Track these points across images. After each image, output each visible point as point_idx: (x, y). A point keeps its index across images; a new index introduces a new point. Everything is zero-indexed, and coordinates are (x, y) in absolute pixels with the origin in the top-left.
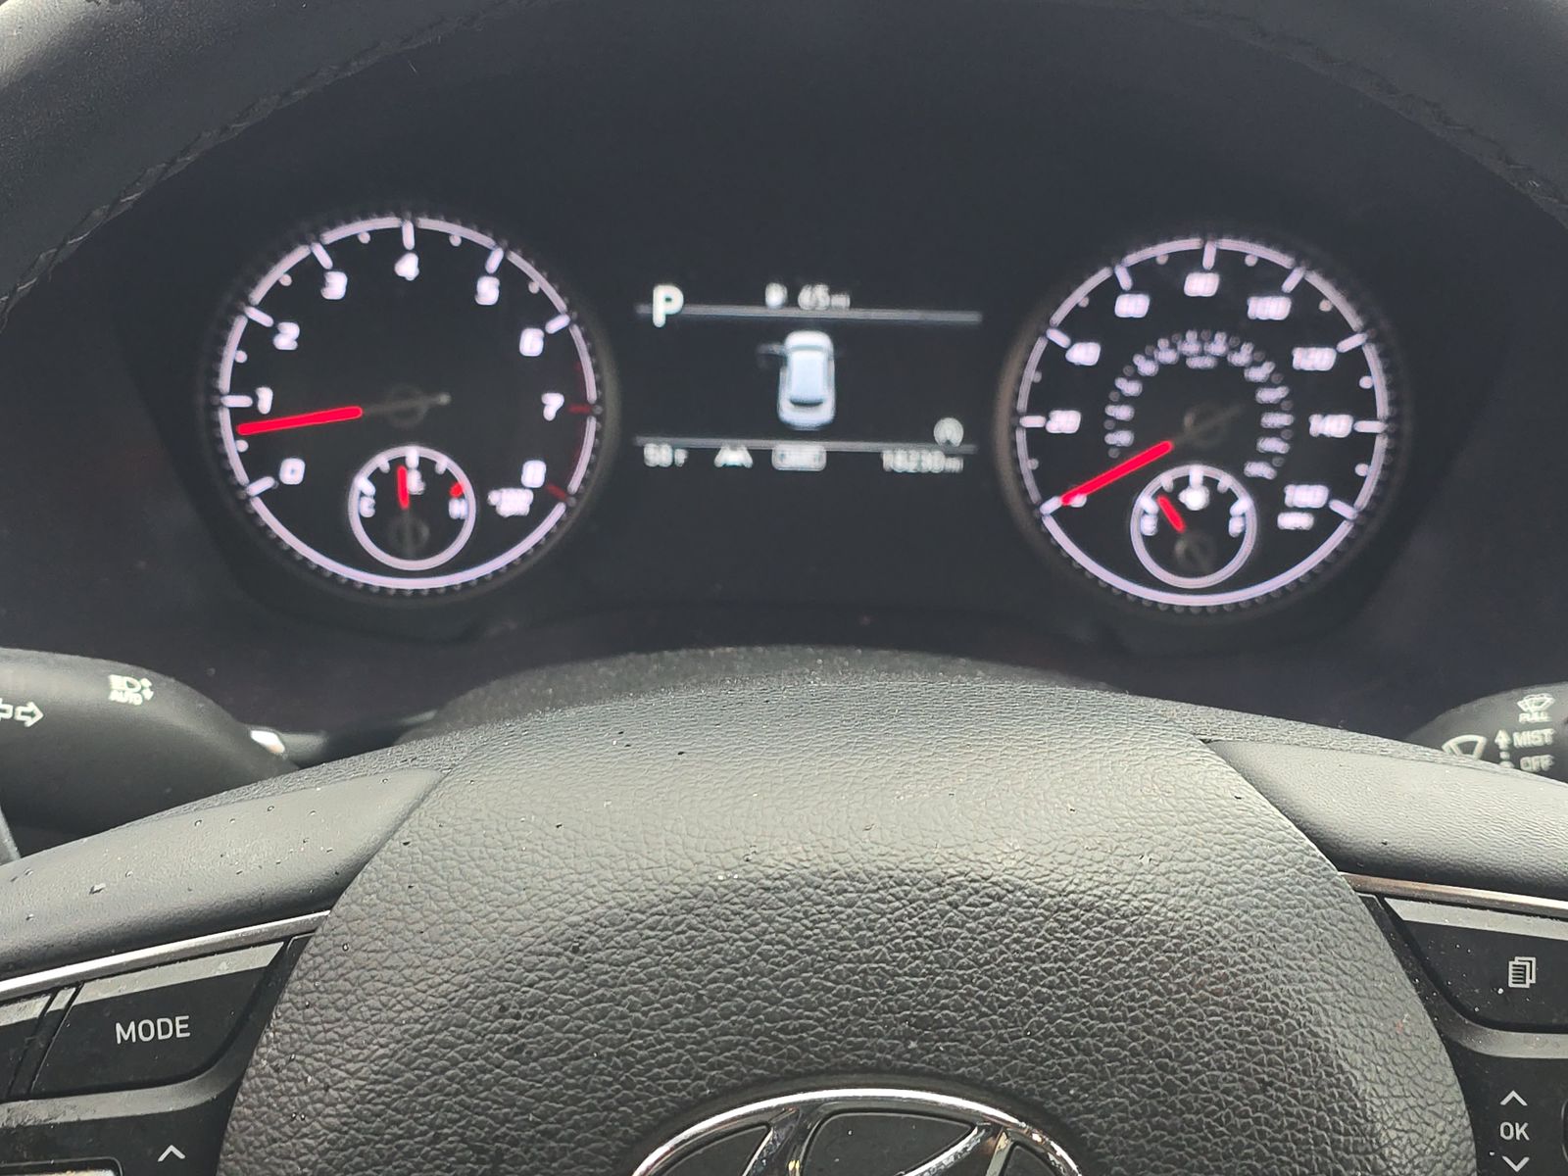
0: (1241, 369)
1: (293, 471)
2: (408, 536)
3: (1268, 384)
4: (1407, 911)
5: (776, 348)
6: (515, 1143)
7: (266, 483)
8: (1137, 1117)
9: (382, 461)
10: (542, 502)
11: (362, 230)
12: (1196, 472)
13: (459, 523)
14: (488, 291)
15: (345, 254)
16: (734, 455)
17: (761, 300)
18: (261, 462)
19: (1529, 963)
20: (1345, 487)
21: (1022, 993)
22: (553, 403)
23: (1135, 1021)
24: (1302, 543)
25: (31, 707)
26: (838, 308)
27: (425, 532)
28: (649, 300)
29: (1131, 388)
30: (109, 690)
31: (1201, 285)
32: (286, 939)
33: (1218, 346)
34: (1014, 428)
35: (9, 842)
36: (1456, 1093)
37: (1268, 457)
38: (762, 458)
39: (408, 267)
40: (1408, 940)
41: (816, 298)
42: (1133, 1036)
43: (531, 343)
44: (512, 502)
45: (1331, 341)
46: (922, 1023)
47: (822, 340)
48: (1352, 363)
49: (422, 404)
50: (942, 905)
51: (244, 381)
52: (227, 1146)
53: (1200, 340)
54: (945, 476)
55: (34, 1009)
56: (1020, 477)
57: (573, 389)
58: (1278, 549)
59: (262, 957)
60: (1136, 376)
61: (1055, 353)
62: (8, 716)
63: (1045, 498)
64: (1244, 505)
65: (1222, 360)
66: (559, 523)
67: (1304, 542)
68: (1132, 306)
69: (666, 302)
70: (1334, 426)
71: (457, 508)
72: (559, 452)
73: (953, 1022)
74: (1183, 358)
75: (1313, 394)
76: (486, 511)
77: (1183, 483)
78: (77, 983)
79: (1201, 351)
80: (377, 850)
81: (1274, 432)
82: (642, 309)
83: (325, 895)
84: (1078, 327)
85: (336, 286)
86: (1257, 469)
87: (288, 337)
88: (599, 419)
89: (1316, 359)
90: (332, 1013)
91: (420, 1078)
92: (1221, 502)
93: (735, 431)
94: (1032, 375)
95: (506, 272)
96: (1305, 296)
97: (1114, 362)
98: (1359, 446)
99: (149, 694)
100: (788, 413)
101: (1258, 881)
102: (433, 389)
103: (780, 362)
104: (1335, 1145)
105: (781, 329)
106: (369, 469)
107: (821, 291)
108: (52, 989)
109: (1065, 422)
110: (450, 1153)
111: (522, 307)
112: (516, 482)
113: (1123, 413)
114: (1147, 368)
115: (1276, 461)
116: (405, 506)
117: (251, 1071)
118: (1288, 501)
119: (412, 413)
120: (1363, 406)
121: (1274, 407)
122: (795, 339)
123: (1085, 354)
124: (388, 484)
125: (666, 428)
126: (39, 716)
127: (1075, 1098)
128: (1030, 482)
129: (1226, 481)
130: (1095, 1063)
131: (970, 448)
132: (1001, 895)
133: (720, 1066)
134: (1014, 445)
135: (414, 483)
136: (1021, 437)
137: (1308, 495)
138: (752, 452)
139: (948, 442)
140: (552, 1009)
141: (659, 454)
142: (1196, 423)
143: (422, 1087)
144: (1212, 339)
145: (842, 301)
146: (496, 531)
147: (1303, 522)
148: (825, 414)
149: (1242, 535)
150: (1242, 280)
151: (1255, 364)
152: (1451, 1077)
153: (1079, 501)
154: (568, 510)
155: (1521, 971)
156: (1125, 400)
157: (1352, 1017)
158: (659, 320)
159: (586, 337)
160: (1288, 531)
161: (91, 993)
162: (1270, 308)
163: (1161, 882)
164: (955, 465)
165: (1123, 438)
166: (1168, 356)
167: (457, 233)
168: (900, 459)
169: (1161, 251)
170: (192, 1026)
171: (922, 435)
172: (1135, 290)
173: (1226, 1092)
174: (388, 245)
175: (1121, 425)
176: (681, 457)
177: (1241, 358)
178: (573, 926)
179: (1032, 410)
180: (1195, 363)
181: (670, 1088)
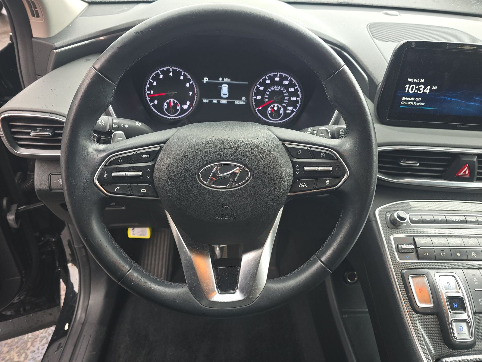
0: (282, 91)
1: (156, 102)
2: (171, 111)
3: (286, 93)
4: (287, 145)
5: (221, 87)
6: (187, 167)
7: (152, 104)
8: (255, 165)
9: (168, 101)
10: (189, 107)
11: (165, 69)
12: (276, 105)
13: (178, 109)
14: (182, 78)
15: (162, 72)
16: (215, 101)
17: (219, 80)
18: (152, 101)
19: (300, 151)
20: (295, 107)
21: (243, 152)
22: (191, 93)
23: (256, 155)
24: (289, 114)
25: (127, 125)
26: (229, 81)
27: (174, 111)
28: (204, 80)
29: (268, 93)
30: (136, 124)
31: (277, 79)
32: (161, 147)
33: (279, 88)
34: (252, 98)
35: (125, 138)
36: (291, 165)
37: (285, 103)
38: (219, 102)
39: (171, 74)
40: (287, 149)
41: (226, 80)
42: (255, 157)
43: (188, 85)
44: (185, 107)
45: (294, 87)
46: (232, 155)
47: (227, 86)
48: (296, 90)
49: (173, 93)
50: (235, 143)
51: (149, 89)
52: (155, 169)
53: (277, 86)
54: (243, 105)
55: (132, 153)
56: (253, 105)
57: (193, 92)
58: (286, 115)
59: (158, 148)
60: (268, 91)
61: (258, 88)
62: (124, 126)
63: (256, 108)
64: (282, 109)
65: (280, 89)
66: (192, 110)
67: (290, 114)
68: (268, 82)
69: (206, 80)
70: (294, 99)
71: (178, 108)
72: (191, 99)
73: (236, 155)
74: (275, 89)
75: (291, 94)
76: (182, 108)
77: (274, 106)
78: (137, 151)
79: (277, 88)
80: (171, 137)
81: (286, 100)
82: (203, 81)
83: (165, 142)
84: (261, 85)
85: (161, 76)
86: (284, 105)
87: (155, 84)
88: (197, 96)
89: (292, 90)
90: (166, 154)
91: (177, 161)
92: (279, 109)
93: (215, 98)
94: (255, 91)
95: (184, 75)
96: (291, 81)
97: (266, 90)
98: (297, 101)
99: (141, 125)
100: (222, 96)
101: (270, 141)
102: (174, 91)
103: (221, 88)
104: (277, 169)
105: (221, 84)
106: (166, 102)
107: (227, 79)
108: (134, 151)
109: (259, 97)
110: (180, 169)
111: (186, 80)
112: (186, 104)
113: (267, 96)
114: (270, 90)
115: (287, 104)
116: (171, 107)
117: (157, 161)
118: (288, 109)
119: (172, 94)
120: (298, 96)
121: (286, 96)
122: (223, 85)
123: (262, 88)
124: (169, 104)
125: (206, 97)
126: (128, 126)
127: (249, 163)
128: (254, 106)
129: (280, 106)
130: (251, 160)
131: (246, 101)
132: (241, 142)
133: (210, 159)
134: (252, 100)
135: (172, 104)
136: (253, 99)
137: (290, 108)
138: (217, 101)
139: (244, 100)
140: (191, 153)
141: (205, 101)
142: (276, 98)
143: (177, 162)
144: (279, 87)
145: (230, 80)
146: (183, 111)
147: (290, 112)
148: (227, 96)
149: (282, 113)
150: (283, 79)
151: (284, 90)
152: (291, 163)
153: (260, 108)
154: (193, 108)
155: (299, 152)
156: (267, 95)
157: (280, 156)
158: (205, 82)
159: (195, 84)
160: (287, 113)
161: (138, 152)
162: (286, 82)
163: (259, 141)
164: (244, 103)
165: (267, 100)
166: (273, 89)
167: (178, 69)
168: (237, 102)
169: (272, 74)
170: (150, 156)
171: (240, 99)
172: (268, 80)
173: (265, 163)
174: (168, 71)
175: (266, 98)
176: (208, 101)
177: (282, 89)
178: (193, 144)
179: (254, 96)
180: (276, 90)
181: (204, 162)
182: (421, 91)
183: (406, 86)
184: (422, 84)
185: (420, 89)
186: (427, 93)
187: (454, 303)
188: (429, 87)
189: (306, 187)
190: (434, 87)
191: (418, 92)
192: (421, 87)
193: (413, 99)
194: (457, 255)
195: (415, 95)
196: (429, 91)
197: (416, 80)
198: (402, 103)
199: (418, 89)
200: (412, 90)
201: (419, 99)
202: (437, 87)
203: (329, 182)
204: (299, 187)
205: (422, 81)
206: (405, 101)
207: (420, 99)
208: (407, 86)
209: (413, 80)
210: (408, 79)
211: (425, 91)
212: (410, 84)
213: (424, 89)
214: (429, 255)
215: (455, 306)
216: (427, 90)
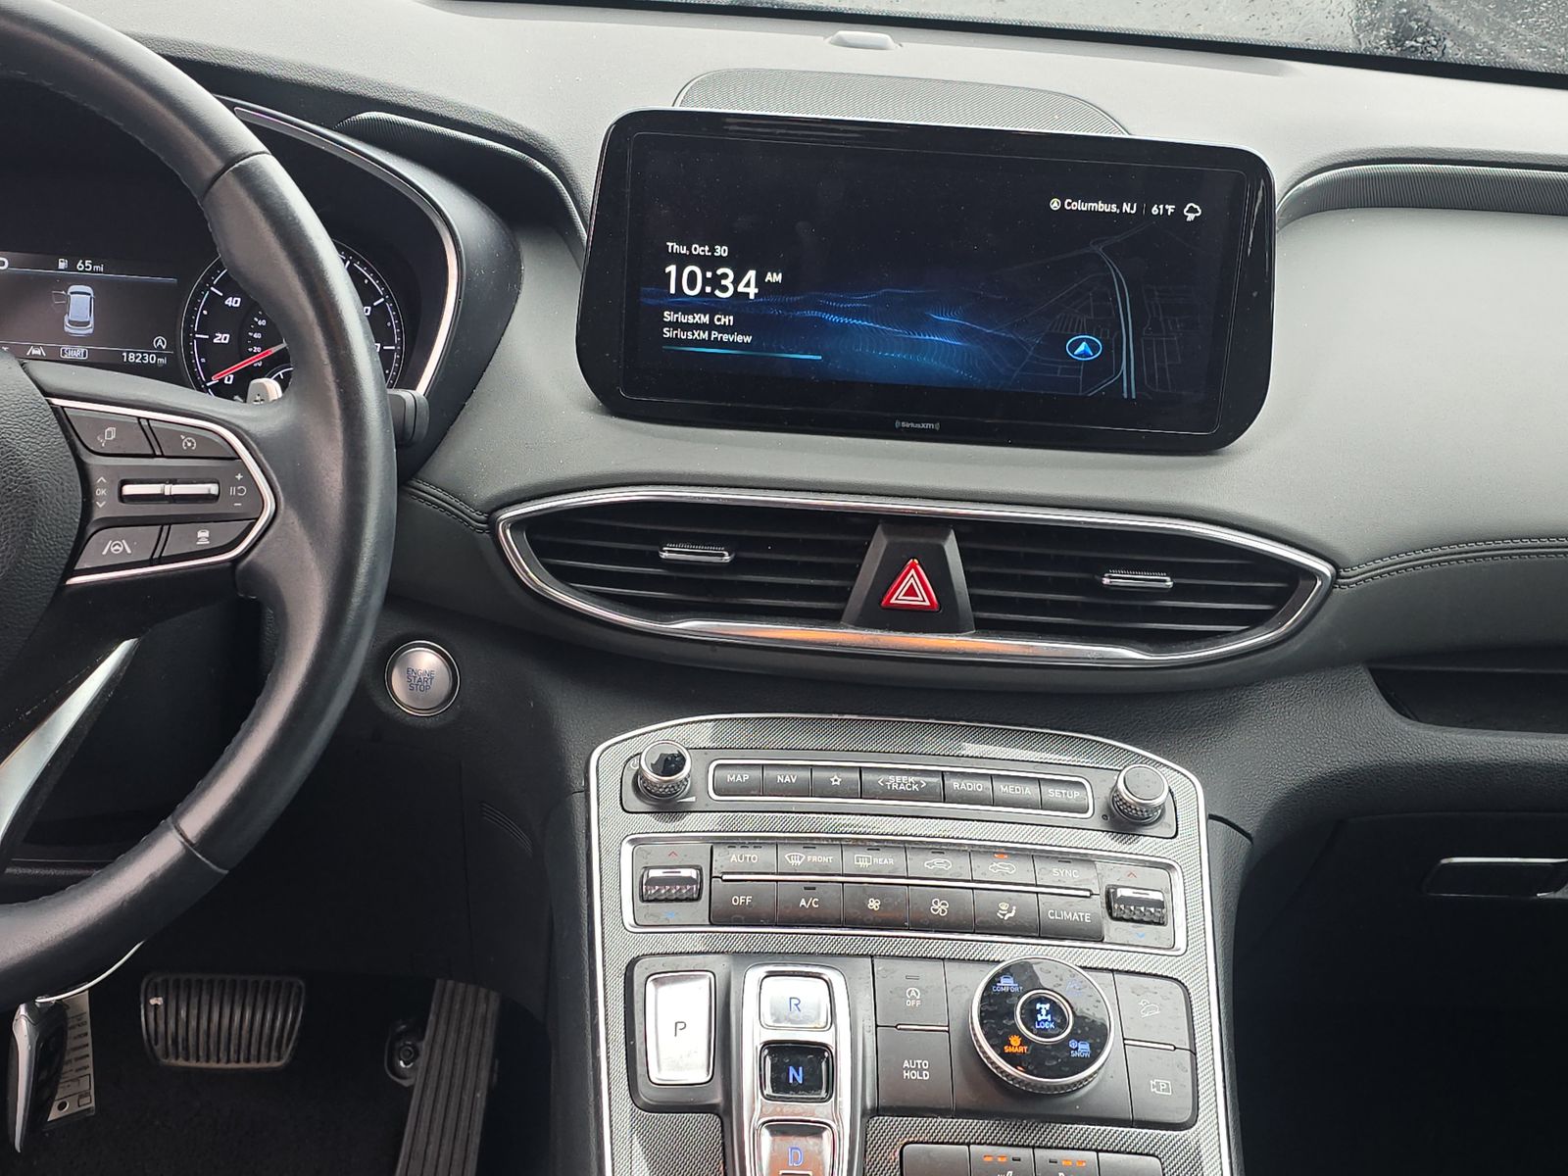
5: (63, 293)
17: (55, 268)
26: (100, 272)
29: (262, 323)
34: (190, 340)
41: (84, 265)
47: (89, 289)
56: (193, 366)
61: (215, 300)
63: (208, 379)
94: (205, 312)
97: (249, 308)
100: (68, 329)
103: (65, 300)
105: (66, 282)
107: (89, 262)
109: (221, 338)
113: (257, 336)
122: (73, 288)
123: (233, 302)
128: (199, 369)
131: (171, 352)
134: (190, 348)
136: (195, 344)
139: (160, 347)
145: (101, 268)
148: (89, 330)
153: (229, 381)
156: (258, 329)
164: (162, 360)
165: (257, 349)
168: (132, 356)
175: (255, 342)
179: (200, 331)
182: (725, 289)
183: (667, 270)
184: (722, 262)
185: (723, 282)
186: (752, 297)
187: (791, 1068)
188: (752, 274)
189: (129, 551)
190: (769, 274)
191: (717, 293)
192: (725, 276)
193: (706, 319)
194: (865, 905)
195: (706, 304)
196: (756, 291)
197: (698, 250)
198: (668, 333)
199: (716, 282)
200: (692, 284)
201: (727, 320)
202: (780, 275)
203: (207, 534)
204: (104, 553)
205: (722, 251)
206: (675, 325)
207: (731, 318)
208: (672, 269)
209: (689, 249)
210: (670, 244)
211: (741, 288)
212: (682, 261)
213: (736, 283)
214: (754, 904)
215: (794, 1079)
216: (748, 285)
